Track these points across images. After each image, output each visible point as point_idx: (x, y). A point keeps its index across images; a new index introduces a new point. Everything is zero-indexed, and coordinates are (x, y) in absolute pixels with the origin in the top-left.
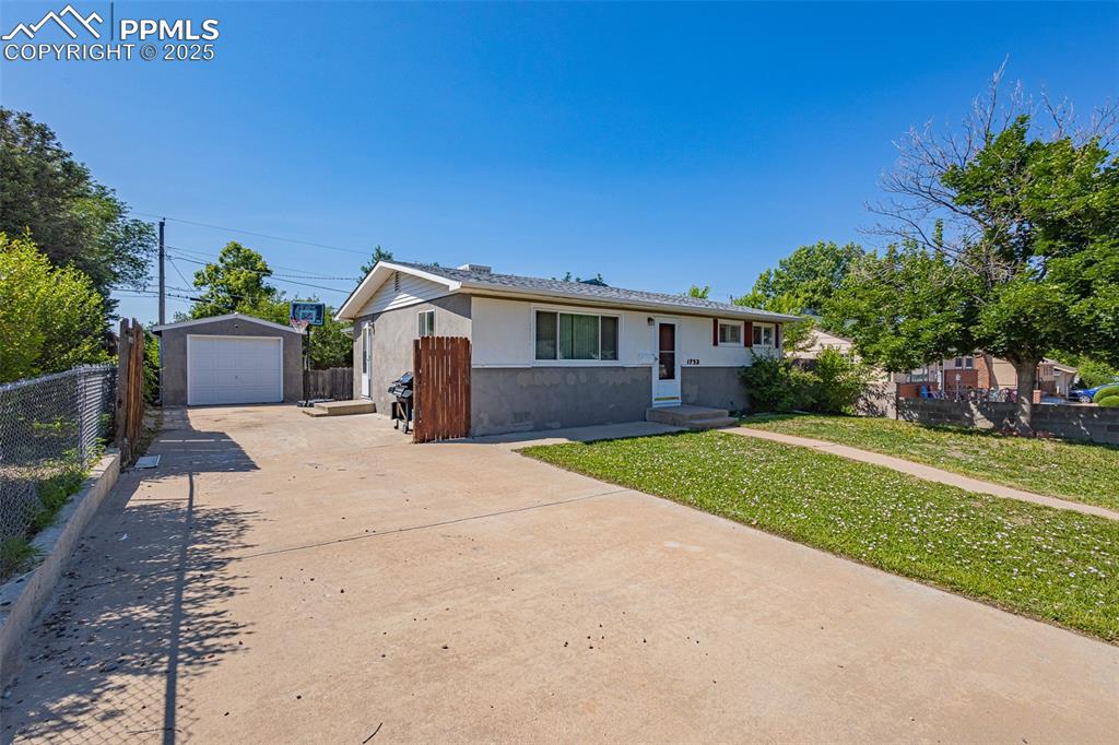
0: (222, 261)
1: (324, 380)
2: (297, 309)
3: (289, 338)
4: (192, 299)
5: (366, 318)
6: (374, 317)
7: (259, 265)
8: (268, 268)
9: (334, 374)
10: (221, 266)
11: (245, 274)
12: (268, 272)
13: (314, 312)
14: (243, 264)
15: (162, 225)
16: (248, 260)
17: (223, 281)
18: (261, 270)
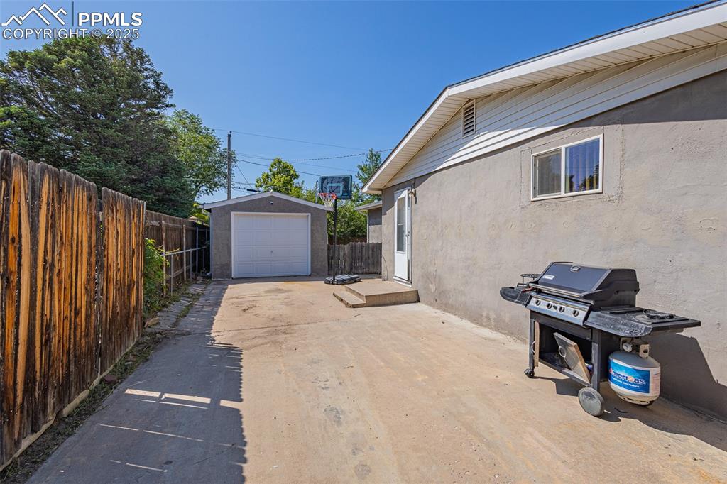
0: (271, 170)
1: (345, 254)
2: (325, 182)
3: (316, 214)
4: (248, 190)
5: (402, 186)
6: (415, 183)
7: (292, 172)
8: (297, 173)
9: (353, 249)
10: (270, 174)
11: (283, 177)
12: (297, 177)
13: (341, 185)
14: (283, 172)
15: (229, 136)
16: (285, 170)
17: (271, 183)
18: (292, 176)
